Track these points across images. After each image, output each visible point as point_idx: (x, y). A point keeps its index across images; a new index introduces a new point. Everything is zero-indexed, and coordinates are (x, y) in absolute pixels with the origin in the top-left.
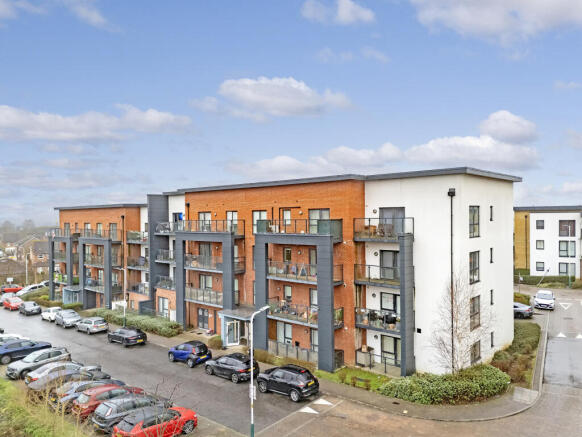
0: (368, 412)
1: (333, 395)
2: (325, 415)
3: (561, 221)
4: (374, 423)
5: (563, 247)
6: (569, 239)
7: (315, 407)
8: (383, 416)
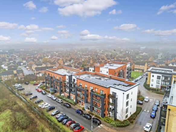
0: (108, 128)
1: (103, 124)
2: (102, 128)
3: (158, 76)
4: (108, 130)
5: (158, 81)
6: (159, 80)
7: (100, 126)
8: (110, 129)
